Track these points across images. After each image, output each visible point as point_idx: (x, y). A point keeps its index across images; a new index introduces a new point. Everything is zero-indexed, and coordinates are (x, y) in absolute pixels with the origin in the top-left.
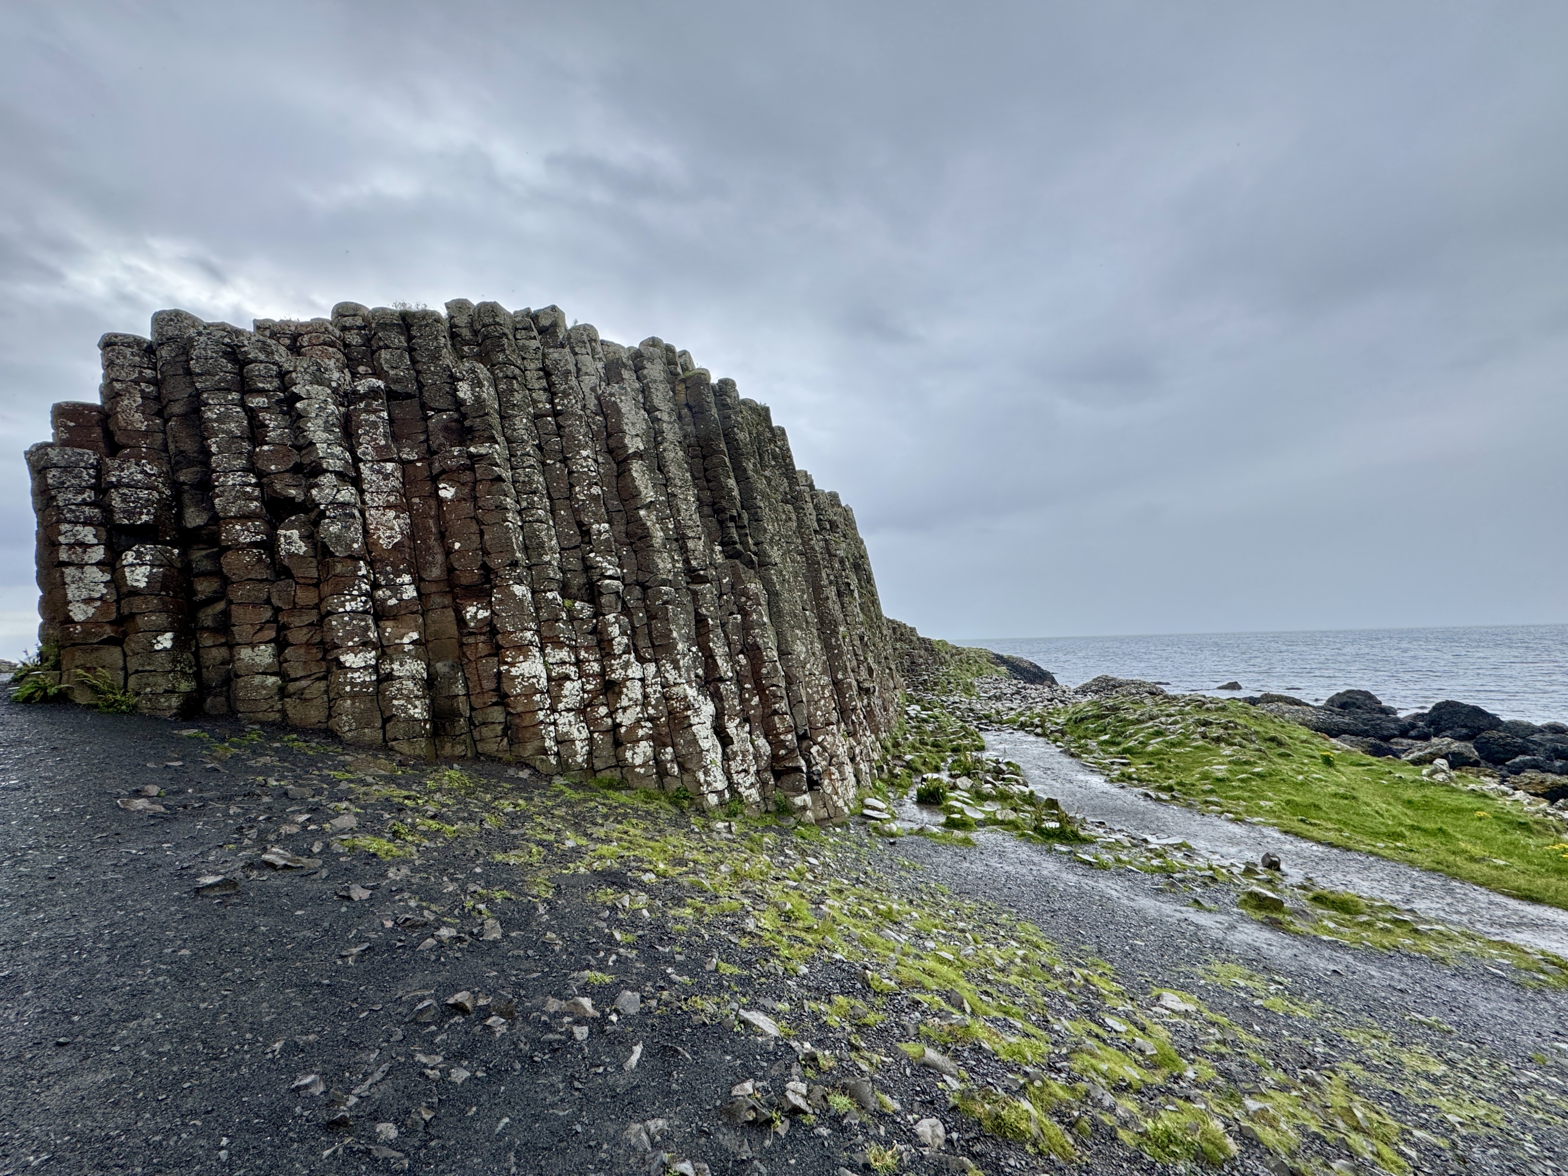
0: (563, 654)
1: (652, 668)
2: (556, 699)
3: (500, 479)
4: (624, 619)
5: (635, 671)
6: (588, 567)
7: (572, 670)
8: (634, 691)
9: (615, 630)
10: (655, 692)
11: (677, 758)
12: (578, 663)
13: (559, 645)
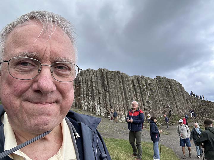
0: (85, 101)
1: (93, 102)
2: (84, 104)
3: (81, 86)
4: (91, 97)
5: (91, 102)
6: (88, 93)
7: (86, 102)
8: (91, 104)
9: (90, 99)
10: (93, 104)
11: (95, 110)
12: (87, 102)
13: (85, 100)
